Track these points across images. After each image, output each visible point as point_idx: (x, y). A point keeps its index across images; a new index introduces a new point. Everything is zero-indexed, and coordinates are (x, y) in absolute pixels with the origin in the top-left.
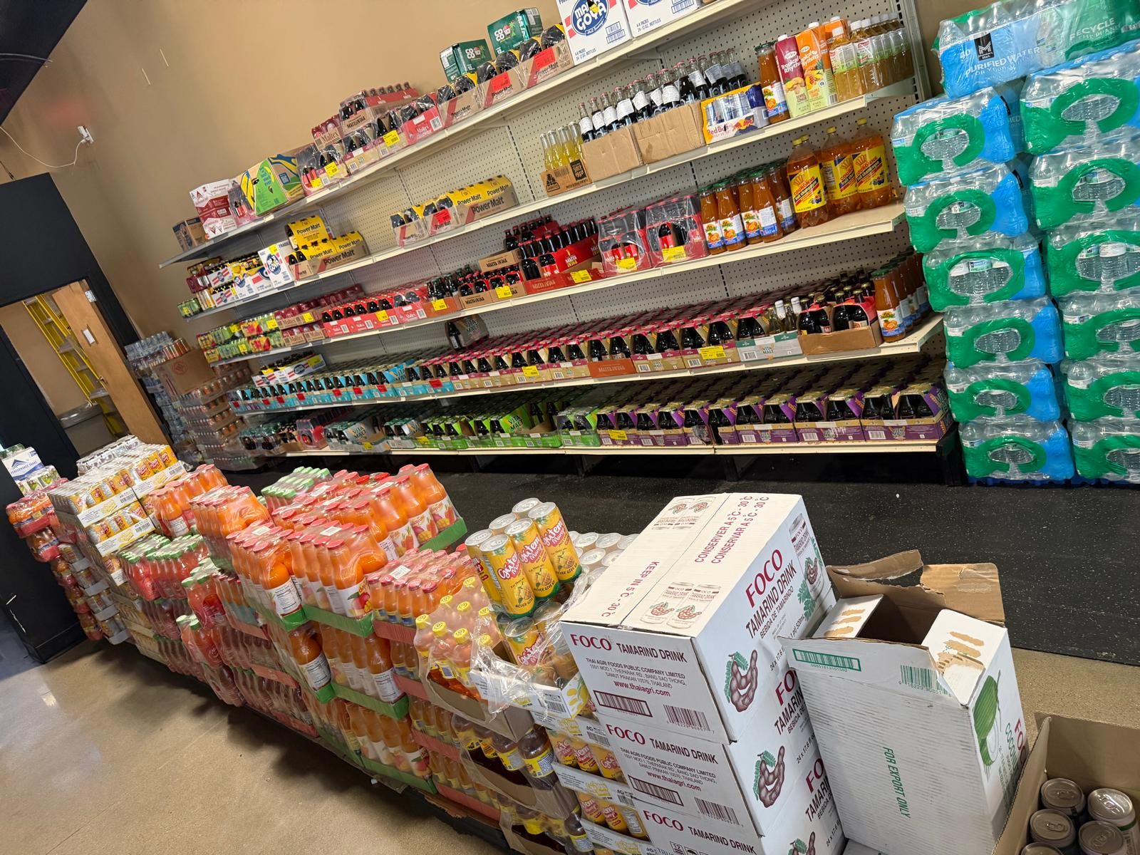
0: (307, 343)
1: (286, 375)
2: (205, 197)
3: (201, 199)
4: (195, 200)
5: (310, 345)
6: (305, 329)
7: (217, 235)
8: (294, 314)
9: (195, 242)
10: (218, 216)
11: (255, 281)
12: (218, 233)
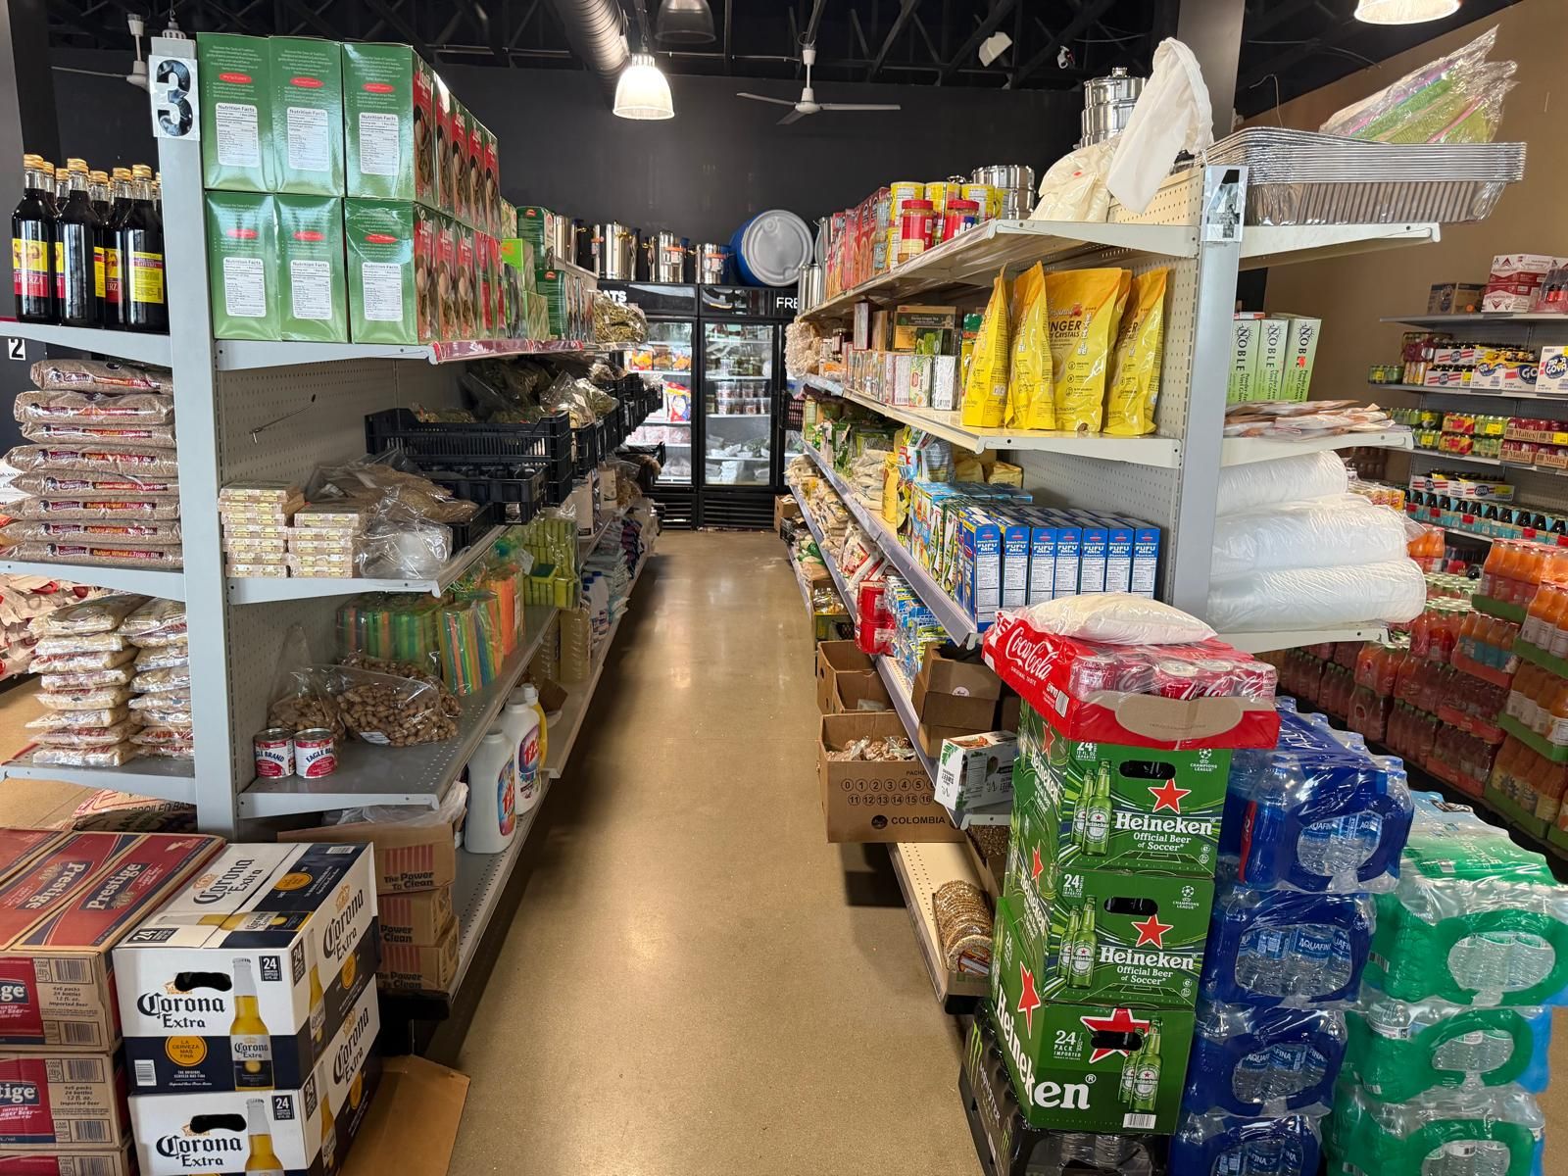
0: (1532, 464)
1: (1464, 490)
2: (1515, 267)
3: (1507, 267)
4: (1495, 267)
5: (1534, 468)
6: (1542, 450)
7: (1498, 310)
8: (1539, 428)
9: (1453, 308)
10: (1516, 292)
11: (1509, 376)
12: (1502, 309)
